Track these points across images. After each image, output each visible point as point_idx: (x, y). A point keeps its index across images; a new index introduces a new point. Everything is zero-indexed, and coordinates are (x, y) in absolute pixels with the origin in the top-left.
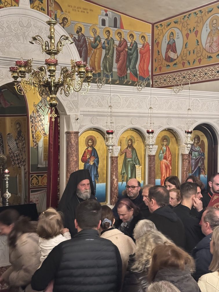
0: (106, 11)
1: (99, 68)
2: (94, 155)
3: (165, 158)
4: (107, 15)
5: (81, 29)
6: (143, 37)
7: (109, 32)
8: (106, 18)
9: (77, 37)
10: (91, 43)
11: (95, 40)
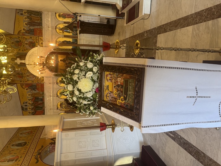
1: (38, 18)
2: (64, 42)
4: (19, 13)
5: (26, 24)
9: (29, 26)
10: (30, 20)
11: (28, 18)
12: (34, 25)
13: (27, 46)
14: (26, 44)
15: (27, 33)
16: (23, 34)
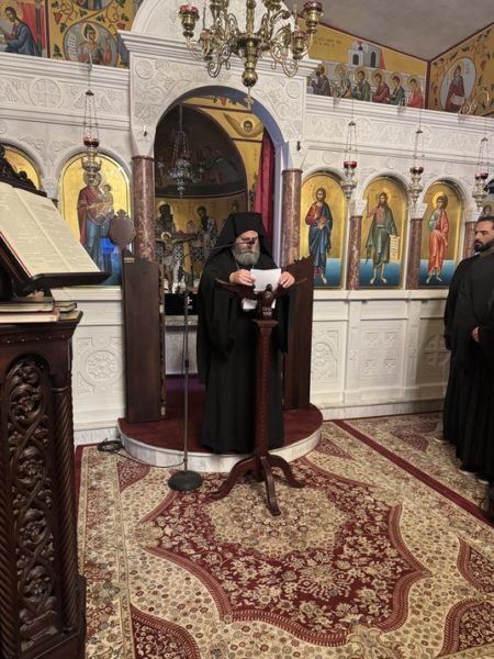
0: (360, 43)
2: (326, 215)
3: (438, 228)
5: (323, 69)
6: (414, 80)
7: (363, 73)
8: (360, 54)
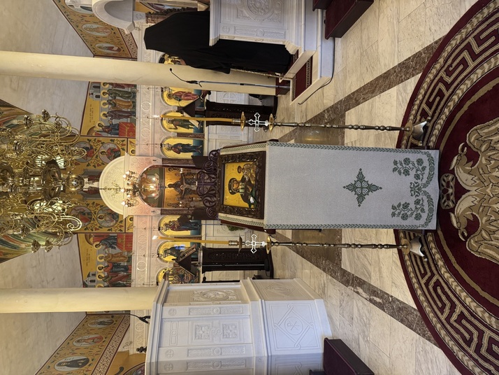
1: (129, 102)
2: (177, 146)
4: (92, 94)
5: (104, 114)
9: (110, 118)
10: (113, 107)
11: (110, 104)
12: (120, 117)
13: (104, 158)
14: (102, 153)
15: (105, 132)
16: (98, 135)
